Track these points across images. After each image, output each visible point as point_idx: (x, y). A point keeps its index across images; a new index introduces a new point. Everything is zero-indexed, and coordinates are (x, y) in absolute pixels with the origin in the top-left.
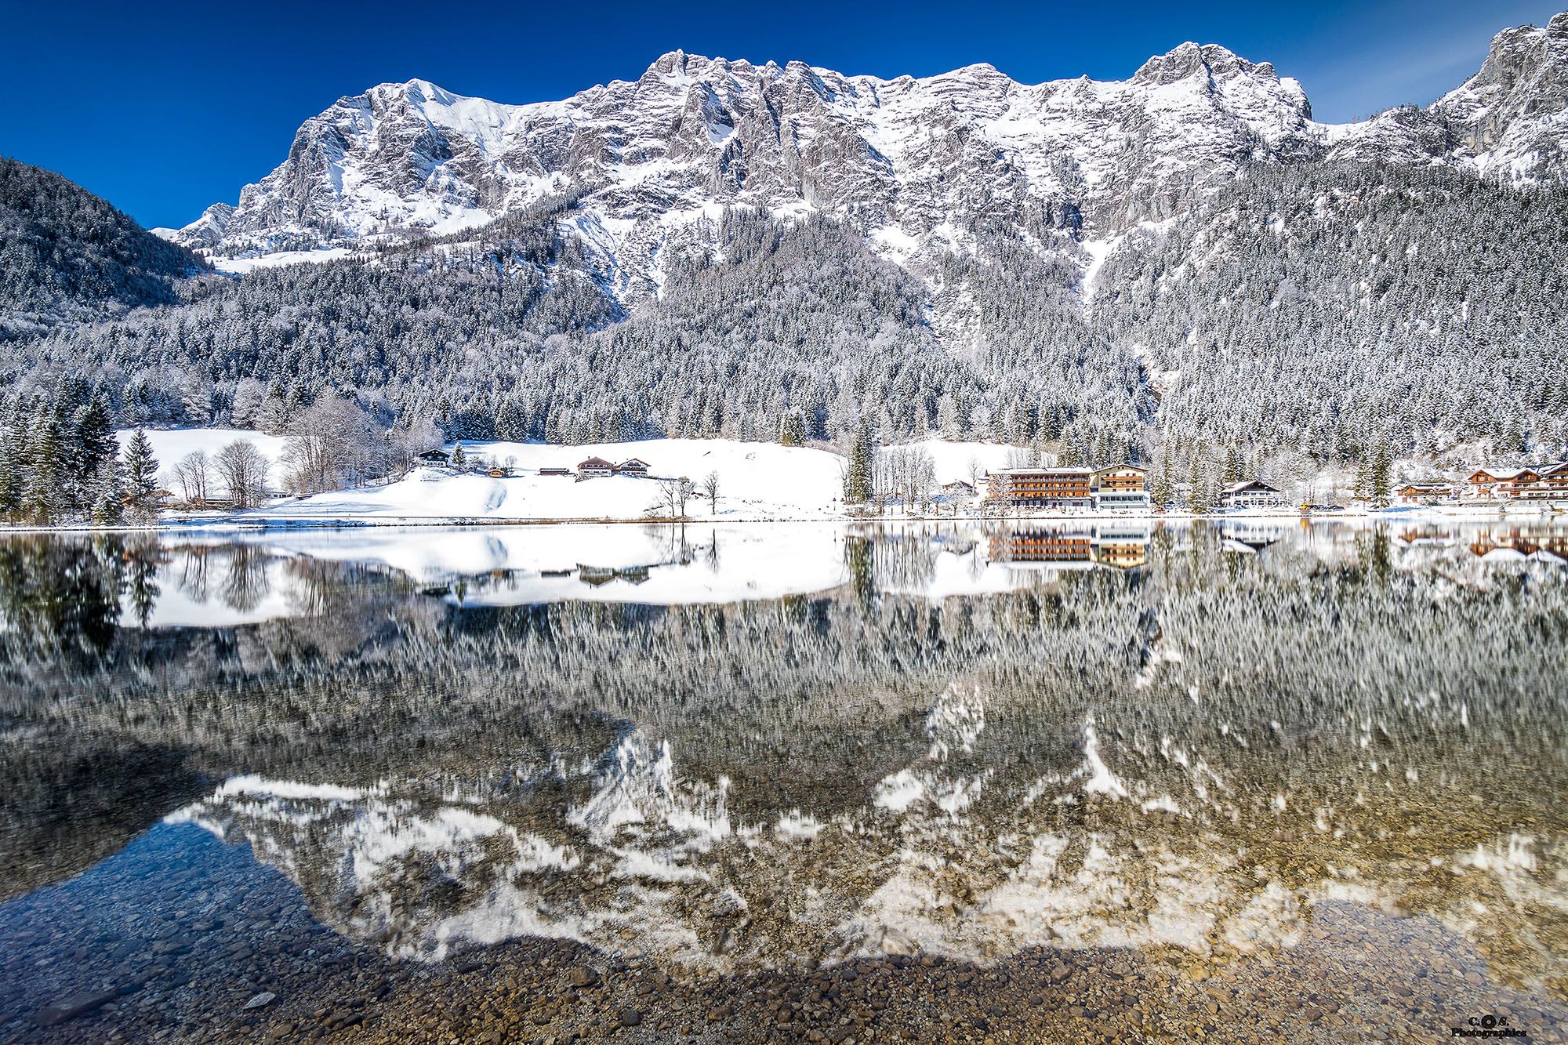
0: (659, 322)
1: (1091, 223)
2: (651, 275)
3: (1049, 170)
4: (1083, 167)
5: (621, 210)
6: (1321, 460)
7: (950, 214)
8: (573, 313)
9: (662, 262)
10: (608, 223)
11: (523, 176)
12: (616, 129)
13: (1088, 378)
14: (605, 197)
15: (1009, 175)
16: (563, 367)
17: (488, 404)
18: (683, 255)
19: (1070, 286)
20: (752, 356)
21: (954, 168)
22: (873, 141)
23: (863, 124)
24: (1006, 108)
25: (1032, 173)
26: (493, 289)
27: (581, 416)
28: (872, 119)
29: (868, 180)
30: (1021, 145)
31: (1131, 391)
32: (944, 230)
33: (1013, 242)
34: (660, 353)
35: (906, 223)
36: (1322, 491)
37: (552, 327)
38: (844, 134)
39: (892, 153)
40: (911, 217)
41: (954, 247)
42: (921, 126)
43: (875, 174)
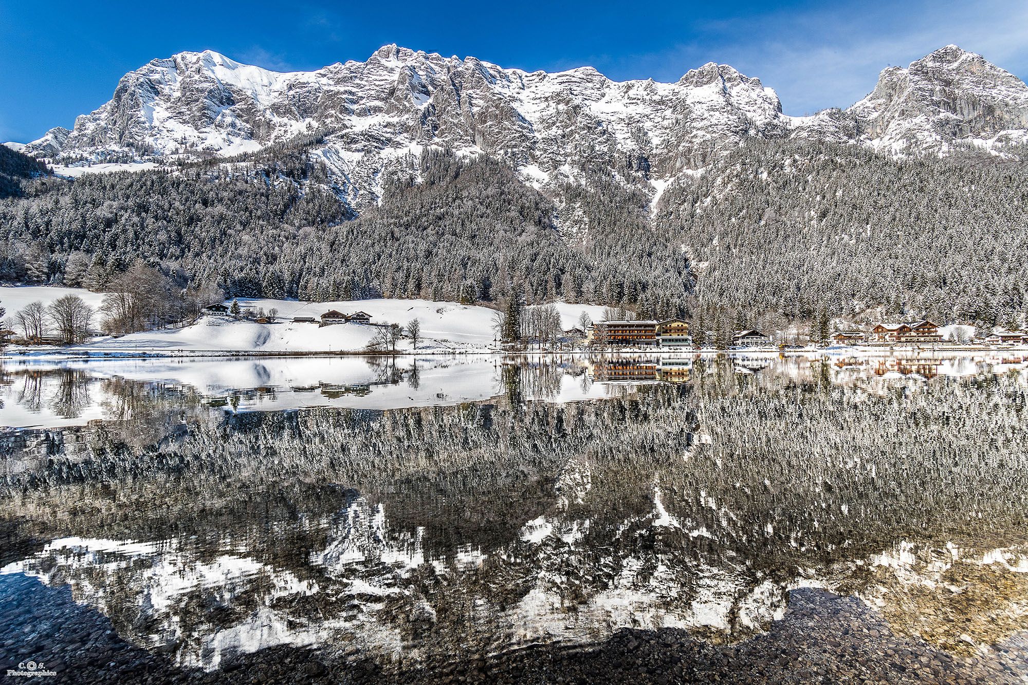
0: (378, 221)
1: (655, 169)
2: (373, 190)
3: (629, 135)
4: (650, 134)
5: (354, 146)
6: (791, 318)
7: (569, 159)
8: (319, 213)
9: (381, 181)
10: (343, 153)
11: (285, 120)
12: (351, 93)
13: (654, 265)
14: (342, 137)
15: (605, 137)
16: (311, 249)
17: (257, 273)
18: (396, 177)
19: (643, 207)
20: (441, 245)
21: (572, 130)
22: (521, 110)
23: (514, 99)
24: (603, 95)
25: (619, 136)
26: (262, 195)
27: (324, 282)
28: (519, 96)
29: (517, 135)
30: (612, 119)
31: (680, 273)
32: (565, 169)
33: (608, 179)
34: (379, 241)
35: (541, 164)
36: (791, 336)
37: (304, 222)
38: (502, 105)
39: (532, 119)
40: (545, 160)
41: (572, 180)
42: (551, 103)
43: (522, 132)
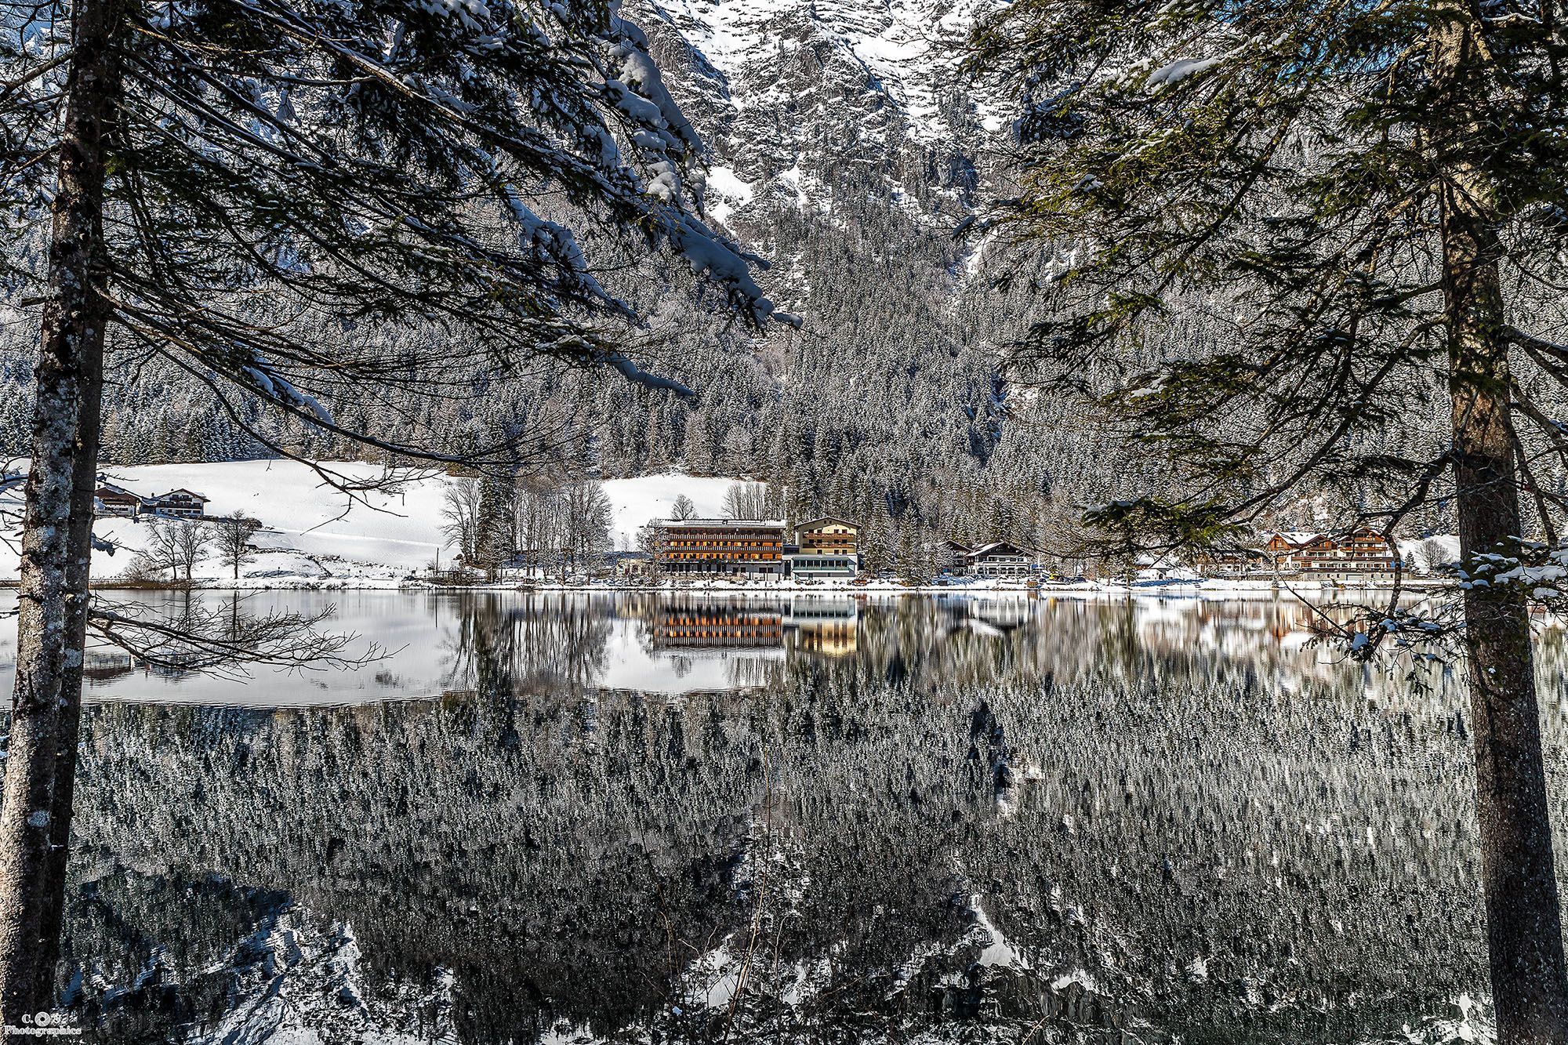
1: (988, 184)
3: (936, 108)
4: (981, 109)
7: (801, 156)
15: (881, 111)
19: (946, 265)
21: (810, 95)
22: (705, 48)
23: (691, 24)
24: (888, 23)
25: (914, 111)
28: (705, 18)
29: (690, 101)
30: (903, 73)
32: (792, 176)
33: (881, 202)
35: (740, 165)
38: (659, 35)
39: (728, 68)
40: (748, 156)
41: (803, 199)
42: (770, 34)
43: (700, 94)
